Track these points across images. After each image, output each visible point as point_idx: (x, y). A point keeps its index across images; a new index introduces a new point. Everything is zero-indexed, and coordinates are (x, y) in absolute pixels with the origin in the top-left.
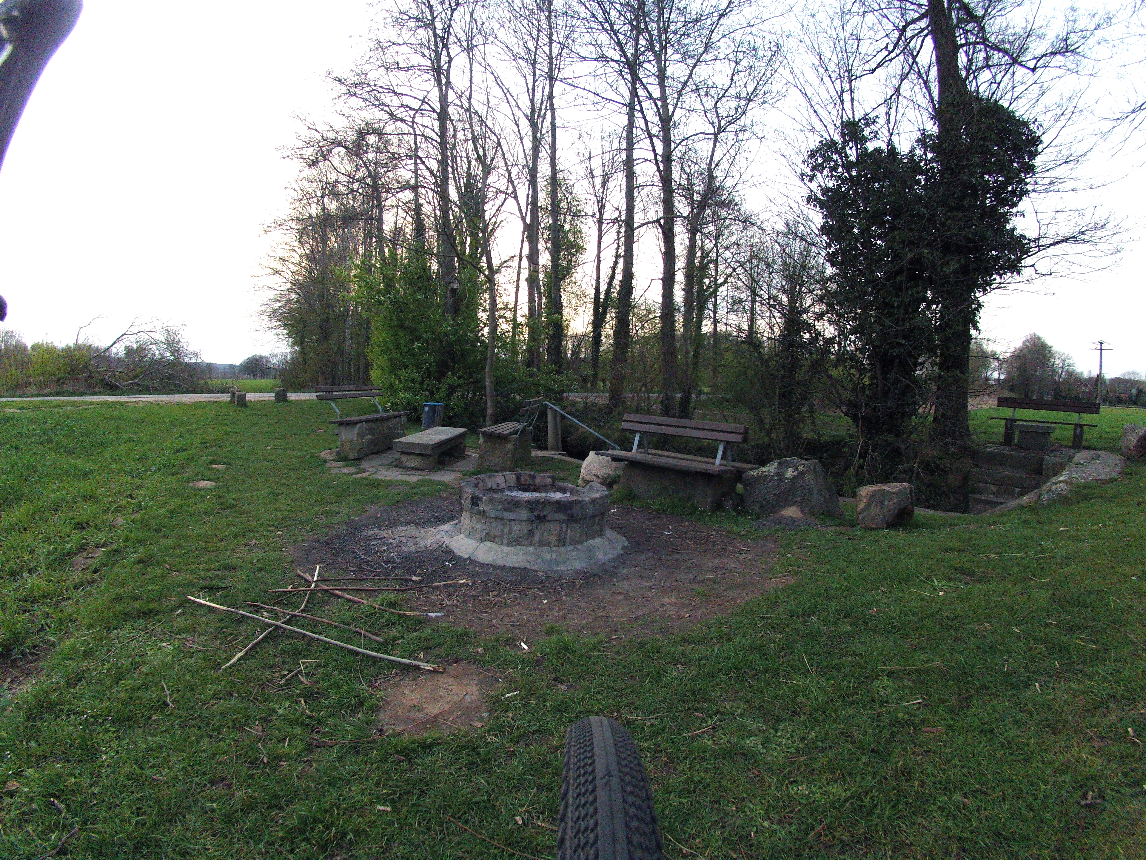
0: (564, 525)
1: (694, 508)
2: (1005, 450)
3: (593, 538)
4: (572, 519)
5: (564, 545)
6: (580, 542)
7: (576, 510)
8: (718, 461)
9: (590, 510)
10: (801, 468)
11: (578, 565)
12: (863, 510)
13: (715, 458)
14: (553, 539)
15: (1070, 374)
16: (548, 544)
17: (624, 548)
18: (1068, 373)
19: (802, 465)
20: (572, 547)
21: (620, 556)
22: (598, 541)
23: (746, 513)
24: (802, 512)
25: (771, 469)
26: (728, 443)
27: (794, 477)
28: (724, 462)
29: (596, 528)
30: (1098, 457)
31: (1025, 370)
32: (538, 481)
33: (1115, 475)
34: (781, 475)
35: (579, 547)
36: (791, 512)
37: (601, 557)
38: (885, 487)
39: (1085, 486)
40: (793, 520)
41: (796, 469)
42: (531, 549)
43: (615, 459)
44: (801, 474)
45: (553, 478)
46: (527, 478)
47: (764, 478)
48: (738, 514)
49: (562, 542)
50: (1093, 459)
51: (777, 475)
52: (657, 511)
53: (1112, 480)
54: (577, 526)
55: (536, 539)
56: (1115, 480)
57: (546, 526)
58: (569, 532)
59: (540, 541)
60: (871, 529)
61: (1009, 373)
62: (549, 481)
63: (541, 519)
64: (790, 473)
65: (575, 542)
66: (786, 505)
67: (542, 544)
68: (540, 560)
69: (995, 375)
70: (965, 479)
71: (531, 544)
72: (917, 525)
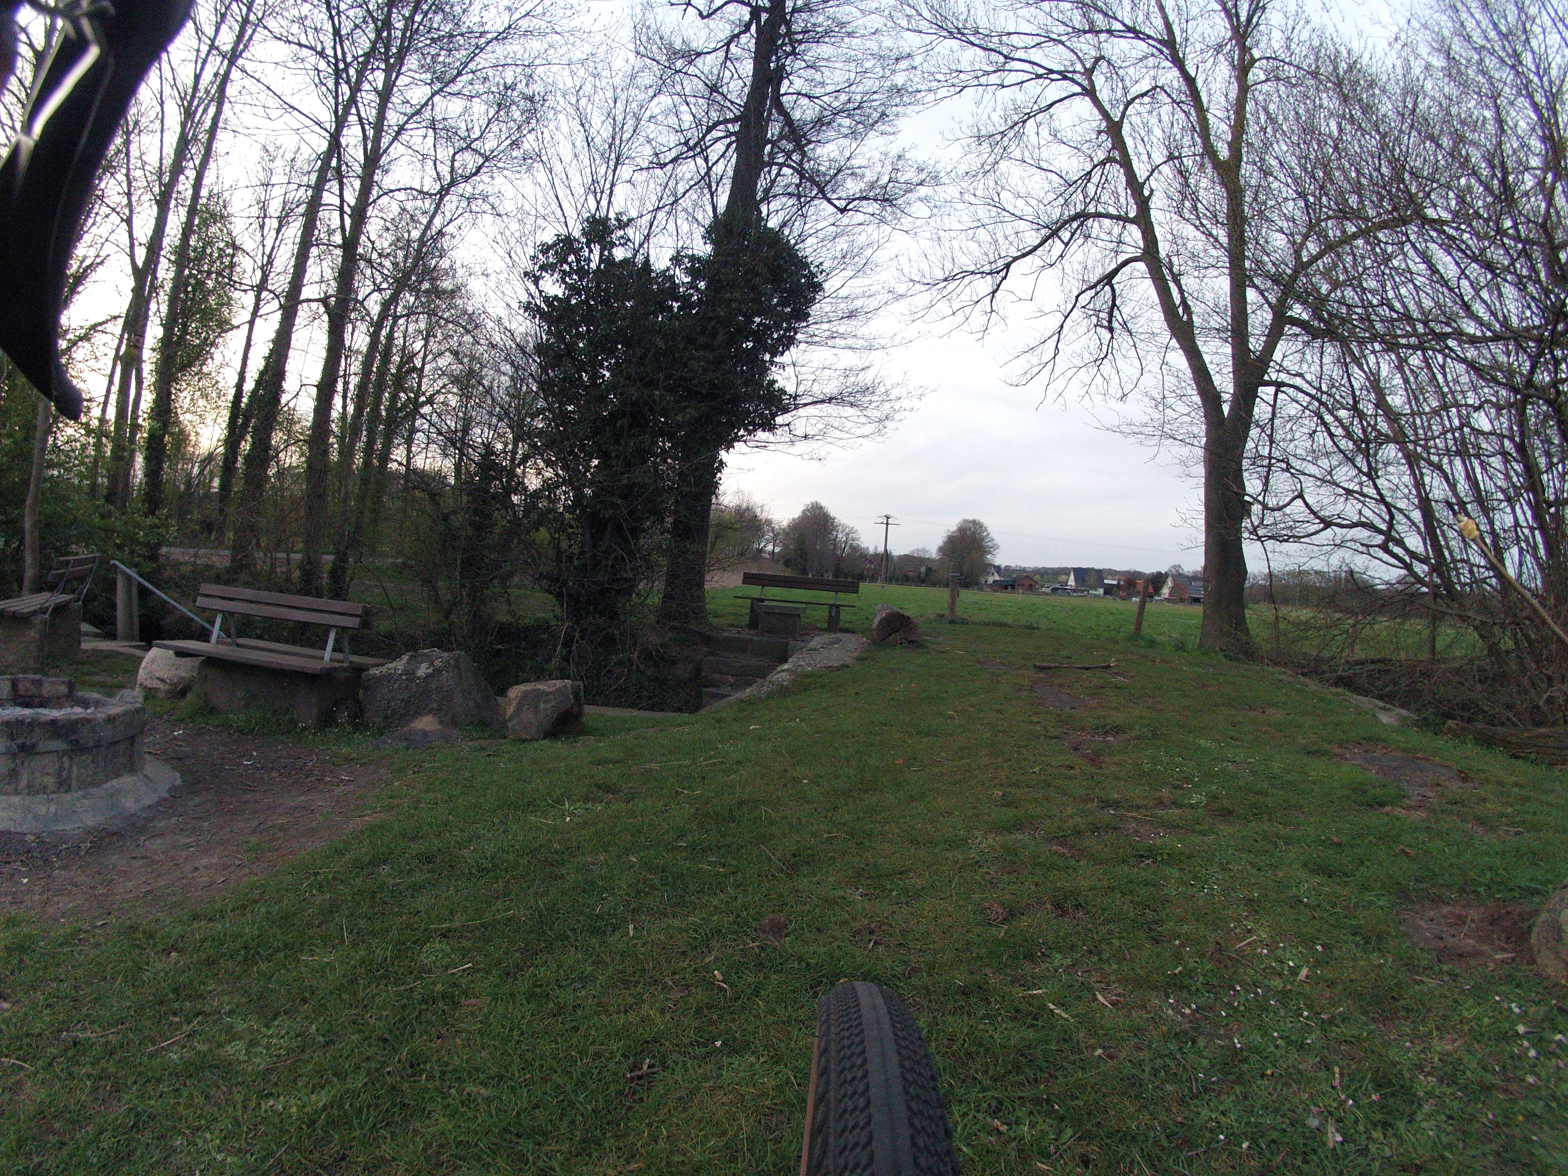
0: (65, 759)
1: (294, 722)
2: (746, 634)
3: (118, 775)
4: (77, 748)
5: (69, 790)
6: (94, 784)
7: (85, 736)
8: (328, 653)
9: (107, 733)
10: (438, 663)
11: (90, 821)
12: (511, 719)
13: (324, 648)
14: (50, 781)
15: (854, 549)
16: (44, 789)
17: (173, 789)
18: (852, 547)
19: (440, 657)
20: (81, 793)
21: (161, 802)
22: (127, 780)
23: (367, 728)
24: (441, 722)
25: (399, 665)
26: (344, 629)
27: (428, 676)
28: (339, 656)
29: (122, 760)
30: (838, 641)
31: (803, 543)
32: (47, 689)
33: (848, 661)
34: (410, 673)
35: (94, 791)
36: (425, 723)
37: (129, 804)
38: (541, 686)
39: (807, 676)
40: (425, 734)
41: (432, 664)
42: (16, 800)
43: (181, 654)
44: (438, 671)
45: (71, 685)
46: (28, 685)
47: (389, 677)
48: (356, 728)
49: (64, 785)
50: (832, 643)
51: (406, 672)
52: (240, 731)
53: (844, 666)
54: (87, 758)
55: (24, 783)
56: (847, 666)
57: (36, 762)
58: (75, 769)
59: (29, 786)
60: (524, 741)
61: (785, 546)
62: (63, 689)
63: (27, 750)
64: (423, 670)
65: (87, 784)
66: (417, 714)
67: (33, 790)
68: (30, 816)
69: (770, 547)
70: (698, 671)
71: (17, 792)
72: (584, 732)
